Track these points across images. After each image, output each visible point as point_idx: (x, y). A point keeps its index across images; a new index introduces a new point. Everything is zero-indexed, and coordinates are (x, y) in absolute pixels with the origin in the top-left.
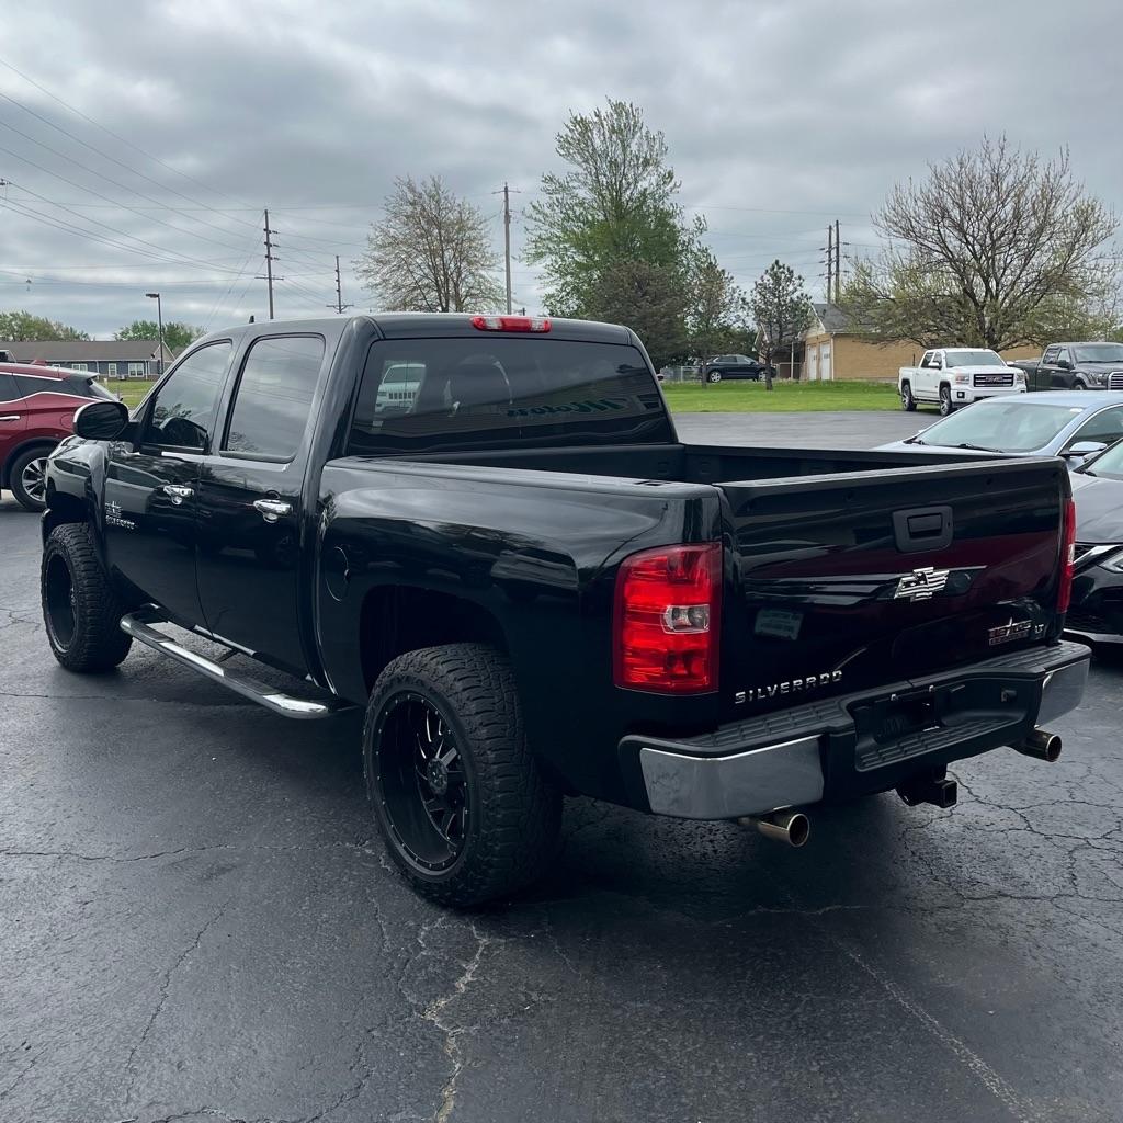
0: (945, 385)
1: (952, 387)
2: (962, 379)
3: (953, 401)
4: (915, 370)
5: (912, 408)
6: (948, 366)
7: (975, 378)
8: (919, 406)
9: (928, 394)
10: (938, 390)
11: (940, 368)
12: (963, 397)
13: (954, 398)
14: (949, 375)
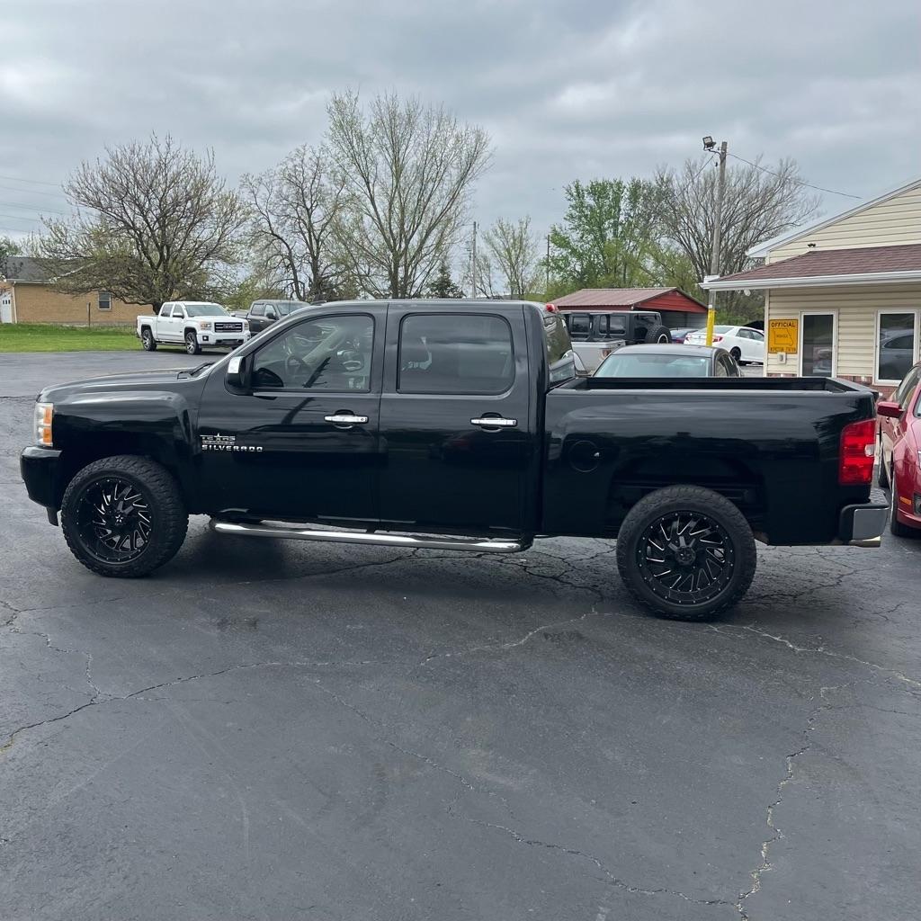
0: (190, 331)
1: (198, 332)
2: (206, 326)
3: (199, 343)
4: (155, 318)
5: (153, 347)
6: (189, 316)
7: (216, 326)
8: (159, 347)
9: (173, 338)
10: (183, 334)
11: (183, 317)
12: (207, 340)
13: (200, 340)
14: (194, 322)
